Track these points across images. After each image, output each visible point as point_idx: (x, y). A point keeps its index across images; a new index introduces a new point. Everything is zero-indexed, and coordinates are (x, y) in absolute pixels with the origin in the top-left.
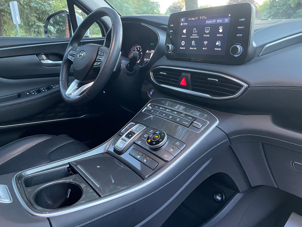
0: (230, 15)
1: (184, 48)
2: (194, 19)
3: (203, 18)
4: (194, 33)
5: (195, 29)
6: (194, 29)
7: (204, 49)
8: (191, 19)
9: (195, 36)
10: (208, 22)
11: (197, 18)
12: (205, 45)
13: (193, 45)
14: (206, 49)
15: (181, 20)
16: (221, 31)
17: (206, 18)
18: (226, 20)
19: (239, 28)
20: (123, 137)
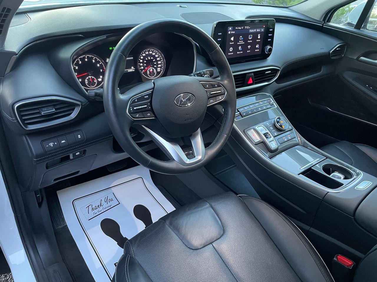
0: (264, 27)
1: (232, 54)
2: (240, 28)
4: (241, 40)
5: (241, 36)
7: (248, 51)
9: (241, 42)
10: (251, 31)
11: (242, 28)
12: (249, 48)
13: (239, 49)
14: (249, 51)
15: (228, 28)
16: (259, 37)
17: (249, 28)
18: (263, 30)
19: (269, 35)
20: (267, 141)
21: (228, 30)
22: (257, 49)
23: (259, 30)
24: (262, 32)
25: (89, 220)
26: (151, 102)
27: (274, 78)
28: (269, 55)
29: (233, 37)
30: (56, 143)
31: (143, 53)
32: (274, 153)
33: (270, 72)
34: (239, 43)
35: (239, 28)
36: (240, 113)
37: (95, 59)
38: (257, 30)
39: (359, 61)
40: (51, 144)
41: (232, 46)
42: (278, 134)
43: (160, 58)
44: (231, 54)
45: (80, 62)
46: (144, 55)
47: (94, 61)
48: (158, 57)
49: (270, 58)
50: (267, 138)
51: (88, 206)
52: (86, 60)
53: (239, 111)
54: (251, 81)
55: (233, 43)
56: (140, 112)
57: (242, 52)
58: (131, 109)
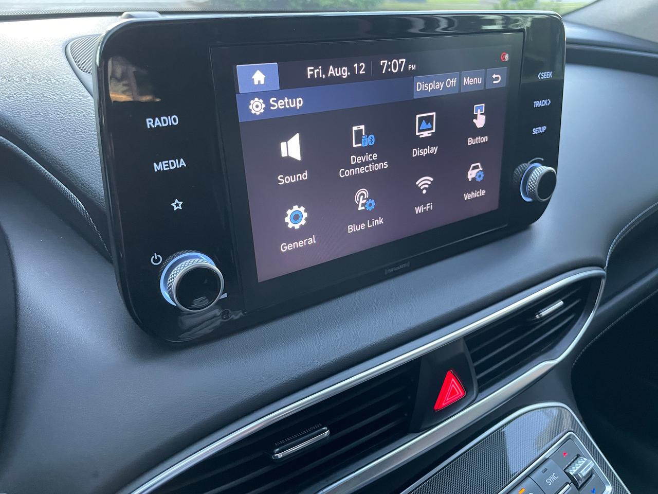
0: (507, 57)
1: (311, 241)
2: (344, 72)
3: (400, 66)
4: (361, 152)
5: (362, 127)
6: (355, 128)
7: (419, 210)
8: (325, 71)
9: (367, 163)
10: (424, 87)
11: (361, 68)
12: (424, 192)
13: (360, 208)
14: (429, 206)
16: (480, 122)
17: (413, 67)
18: (497, 79)
19: (538, 104)
21: (242, 89)
22: (474, 185)
23: (479, 81)
24: (497, 90)
28: (537, 210)
29: (297, 137)
34: (348, 173)
35: (332, 71)
38: (468, 81)
41: (295, 194)
44: (300, 244)
49: (544, 225)
54: (453, 392)
55: (304, 176)
57: (379, 221)
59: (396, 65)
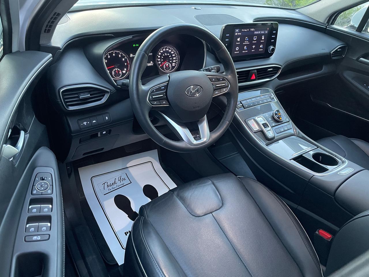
0: (268, 29)
1: (238, 52)
2: (246, 30)
4: (246, 41)
5: (247, 38)
7: (252, 51)
8: (244, 30)
9: (246, 43)
10: (256, 33)
11: (248, 30)
12: (254, 48)
13: (245, 49)
14: (254, 50)
15: (235, 31)
16: (263, 38)
17: (255, 30)
18: (266, 32)
19: (273, 36)
20: (265, 130)
22: (261, 48)
23: (264, 32)
24: (266, 34)
25: (104, 195)
26: (166, 92)
27: (275, 75)
28: (272, 54)
29: (239, 38)
30: (88, 123)
31: (161, 50)
32: (271, 141)
33: (272, 69)
34: (244, 44)
36: (243, 105)
37: (121, 55)
38: (262, 32)
39: (358, 62)
40: (85, 123)
41: (238, 45)
42: (275, 125)
43: (175, 54)
44: (237, 52)
45: (109, 57)
46: (162, 51)
47: (120, 56)
48: (174, 54)
49: (272, 57)
50: (265, 127)
51: (104, 183)
52: (114, 55)
53: (241, 103)
54: (254, 77)
55: (239, 43)
56: (157, 100)
57: (247, 51)
58: (151, 98)
59: (253, 30)
